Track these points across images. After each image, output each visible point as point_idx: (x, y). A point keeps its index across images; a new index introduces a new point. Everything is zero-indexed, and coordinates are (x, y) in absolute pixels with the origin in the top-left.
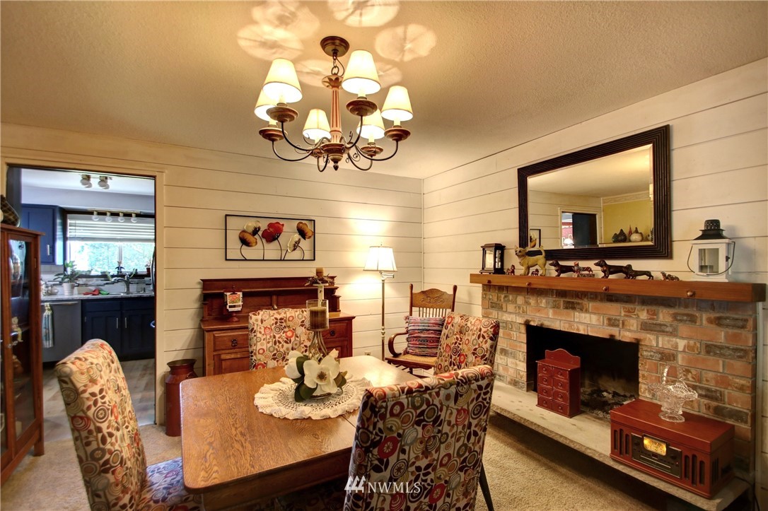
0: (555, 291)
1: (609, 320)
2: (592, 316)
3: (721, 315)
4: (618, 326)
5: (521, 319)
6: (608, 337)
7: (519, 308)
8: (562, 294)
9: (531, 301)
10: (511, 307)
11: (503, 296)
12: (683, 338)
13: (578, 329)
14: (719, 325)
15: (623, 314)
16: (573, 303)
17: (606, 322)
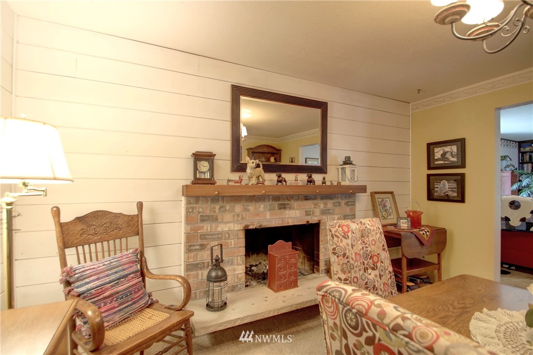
0: (271, 197)
1: (306, 212)
2: (297, 211)
3: (348, 200)
4: (310, 215)
5: (239, 226)
6: (305, 223)
7: (238, 216)
8: (276, 198)
9: (250, 207)
10: (228, 217)
11: (217, 207)
12: (336, 214)
13: (288, 223)
14: (347, 205)
15: (313, 206)
16: (284, 204)
17: (304, 213)
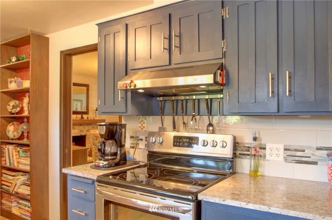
1: (80, 130)
2: (77, 130)
4: (82, 132)
15: (83, 128)
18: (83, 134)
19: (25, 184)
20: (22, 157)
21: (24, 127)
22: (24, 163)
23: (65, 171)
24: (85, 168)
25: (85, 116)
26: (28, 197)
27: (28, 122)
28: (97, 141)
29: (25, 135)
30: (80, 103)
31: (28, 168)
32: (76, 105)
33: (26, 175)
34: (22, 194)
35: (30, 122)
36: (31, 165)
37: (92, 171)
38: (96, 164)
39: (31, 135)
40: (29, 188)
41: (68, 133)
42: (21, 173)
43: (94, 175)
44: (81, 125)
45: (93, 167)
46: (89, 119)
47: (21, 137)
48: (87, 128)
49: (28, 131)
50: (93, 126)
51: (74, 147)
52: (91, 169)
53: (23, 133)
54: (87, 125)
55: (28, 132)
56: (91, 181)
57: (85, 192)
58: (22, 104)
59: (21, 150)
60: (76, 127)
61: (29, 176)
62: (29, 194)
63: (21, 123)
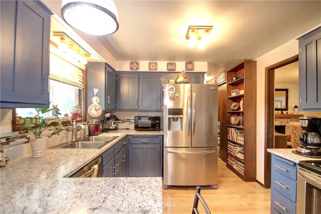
18: (283, 124)
19: (240, 152)
20: (239, 136)
21: (240, 118)
22: (240, 140)
23: (269, 150)
24: (287, 152)
25: (285, 112)
26: (243, 161)
27: (243, 115)
28: (296, 131)
29: (241, 123)
30: (280, 103)
31: (242, 143)
32: (277, 104)
33: (241, 147)
34: (239, 158)
35: (244, 116)
36: (244, 141)
37: (294, 156)
38: (298, 150)
39: (245, 123)
40: (243, 156)
41: (271, 124)
42: (238, 145)
43: (296, 159)
44: (281, 118)
45: (294, 152)
46: (288, 114)
47: (239, 124)
48: (286, 120)
49: (243, 120)
50: (292, 119)
51: (276, 134)
52: (292, 153)
53: (240, 121)
54: (286, 118)
55: (243, 122)
56: (293, 163)
57: (287, 170)
58: (239, 104)
59: (238, 131)
60: (277, 120)
61: (243, 148)
62: (243, 159)
63: (239, 116)
